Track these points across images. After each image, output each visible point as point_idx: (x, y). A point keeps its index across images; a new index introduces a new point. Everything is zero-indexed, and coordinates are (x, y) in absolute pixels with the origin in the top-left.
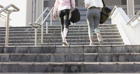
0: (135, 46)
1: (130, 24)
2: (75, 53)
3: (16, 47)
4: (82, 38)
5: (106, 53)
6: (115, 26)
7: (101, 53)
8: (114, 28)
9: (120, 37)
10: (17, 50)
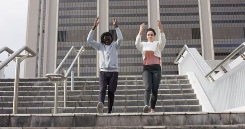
0: (223, 113)
1: (211, 77)
2: (127, 125)
3: (31, 116)
4: (131, 98)
5: (178, 125)
6: (185, 79)
7: (169, 125)
8: (184, 81)
9: (194, 96)
10: (33, 120)
